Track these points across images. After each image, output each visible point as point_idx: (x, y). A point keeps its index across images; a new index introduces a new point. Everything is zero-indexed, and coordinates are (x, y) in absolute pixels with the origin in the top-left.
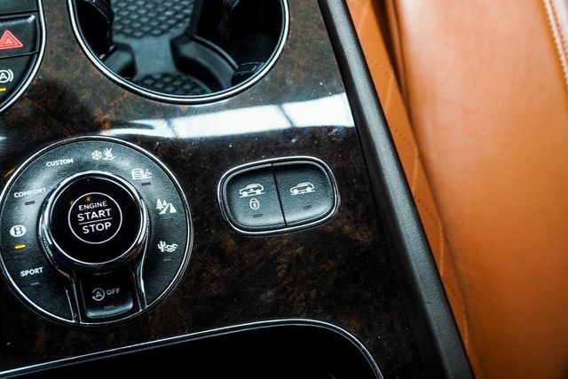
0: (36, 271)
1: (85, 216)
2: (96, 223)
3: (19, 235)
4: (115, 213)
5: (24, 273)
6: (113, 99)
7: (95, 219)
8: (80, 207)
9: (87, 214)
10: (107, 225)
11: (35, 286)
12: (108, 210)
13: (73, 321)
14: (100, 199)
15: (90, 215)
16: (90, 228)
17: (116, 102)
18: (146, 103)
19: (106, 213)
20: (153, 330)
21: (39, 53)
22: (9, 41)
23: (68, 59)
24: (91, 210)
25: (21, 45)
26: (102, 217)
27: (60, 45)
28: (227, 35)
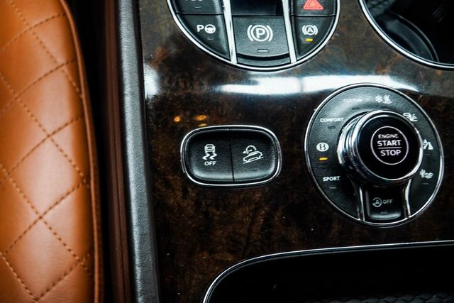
0: (335, 178)
1: (383, 143)
2: (391, 149)
3: (323, 150)
4: (403, 143)
5: (326, 179)
6: (389, 58)
7: (389, 146)
8: (379, 136)
9: (384, 141)
10: (398, 152)
11: (333, 190)
12: (399, 141)
13: (359, 219)
14: (393, 132)
15: (386, 143)
16: (386, 152)
17: (391, 60)
18: (412, 65)
19: (397, 143)
20: (414, 234)
21: (335, 16)
22: (312, 4)
23: (356, 23)
24: (387, 139)
25: (322, 8)
26: (394, 146)
27: (350, 12)
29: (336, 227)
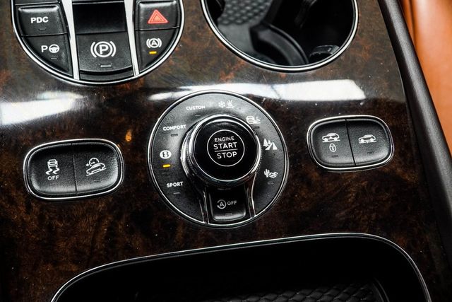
0: (178, 184)
1: (219, 146)
2: (227, 152)
3: (166, 157)
4: (239, 145)
5: (169, 185)
6: (233, 64)
7: (226, 149)
8: (215, 139)
9: (220, 144)
10: (235, 154)
11: (177, 195)
12: (235, 143)
13: (203, 222)
14: (229, 135)
15: (222, 146)
16: (222, 155)
17: (235, 67)
18: (256, 69)
19: (233, 145)
20: (259, 233)
21: (179, 28)
22: (157, 18)
23: (200, 34)
24: (223, 142)
25: (167, 21)
26: (231, 148)
27: (195, 23)
28: (302, 26)
29: (180, 231)
